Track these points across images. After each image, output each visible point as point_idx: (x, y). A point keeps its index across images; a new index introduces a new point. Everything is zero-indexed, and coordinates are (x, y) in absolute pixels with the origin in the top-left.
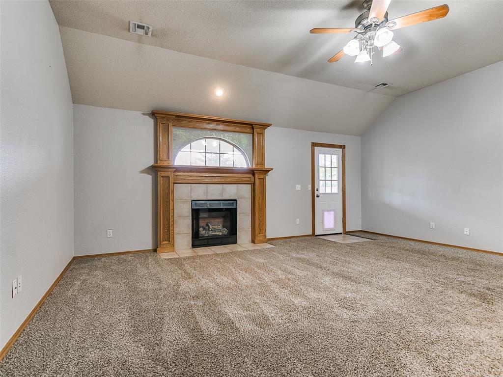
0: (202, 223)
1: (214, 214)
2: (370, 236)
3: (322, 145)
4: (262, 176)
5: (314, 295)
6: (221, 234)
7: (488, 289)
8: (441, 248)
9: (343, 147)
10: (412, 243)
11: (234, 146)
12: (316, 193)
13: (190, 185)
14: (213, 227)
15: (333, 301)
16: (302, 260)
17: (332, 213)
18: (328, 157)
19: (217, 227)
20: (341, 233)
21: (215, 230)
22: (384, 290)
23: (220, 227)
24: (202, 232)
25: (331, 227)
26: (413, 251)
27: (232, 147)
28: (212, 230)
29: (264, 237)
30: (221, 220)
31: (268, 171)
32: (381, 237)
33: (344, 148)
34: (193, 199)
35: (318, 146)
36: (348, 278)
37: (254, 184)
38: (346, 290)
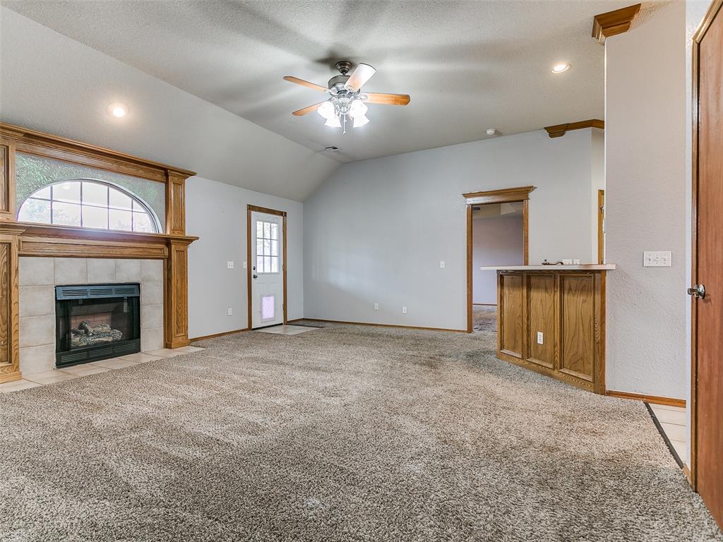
0: (74, 324)
1: (95, 307)
2: (316, 324)
3: (260, 210)
4: (182, 248)
5: (293, 392)
6: (110, 339)
7: (431, 358)
8: (384, 329)
9: (283, 214)
10: (359, 327)
11: (134, 198)
12: (253, 273)
13: (52, 258)
14: (95, 329)
15: (316, 394)
16: (255, 359)
17: (272, 298)
18: (267, 225)
19: (101, 329)
20: (282, 324)
21: (98, 335)
22: (357, 373)
23: (107, 328)
24: (75, 340)
25: (270, 317)
26: (362, 334)
27: (131, 199)
28: (93, 335)
29: (185, 338)
30: (107, 318)
31: (190, 240)
32: (328, 324)
33: (285, 216)
34: (58, 283)
35: (256, 211)
36: (318, 369)
37: (169, 259)
38: (322, 381)
